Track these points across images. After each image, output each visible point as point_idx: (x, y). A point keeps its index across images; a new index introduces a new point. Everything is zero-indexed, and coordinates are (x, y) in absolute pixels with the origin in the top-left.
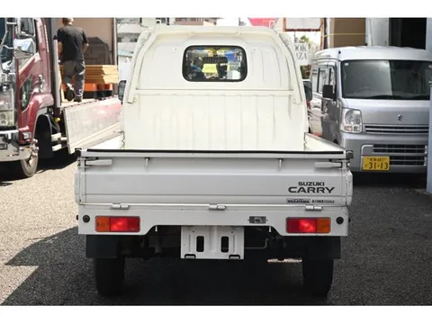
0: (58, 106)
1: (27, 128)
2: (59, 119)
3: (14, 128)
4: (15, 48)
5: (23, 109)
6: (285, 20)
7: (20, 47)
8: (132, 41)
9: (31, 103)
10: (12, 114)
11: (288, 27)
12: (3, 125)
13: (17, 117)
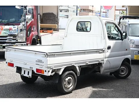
0: (39, 35)
1: (29, 42)
2: (39, 39)
3: (25, 42)
4: (26, 18)
5: (28, 36)
6: (115, 7)
7: (28, 18)
8: (65, 12)
9: (31, 34)
10: (25, 38)
11: (116, 9)
12: (22, 41)
13: (26, 39)
